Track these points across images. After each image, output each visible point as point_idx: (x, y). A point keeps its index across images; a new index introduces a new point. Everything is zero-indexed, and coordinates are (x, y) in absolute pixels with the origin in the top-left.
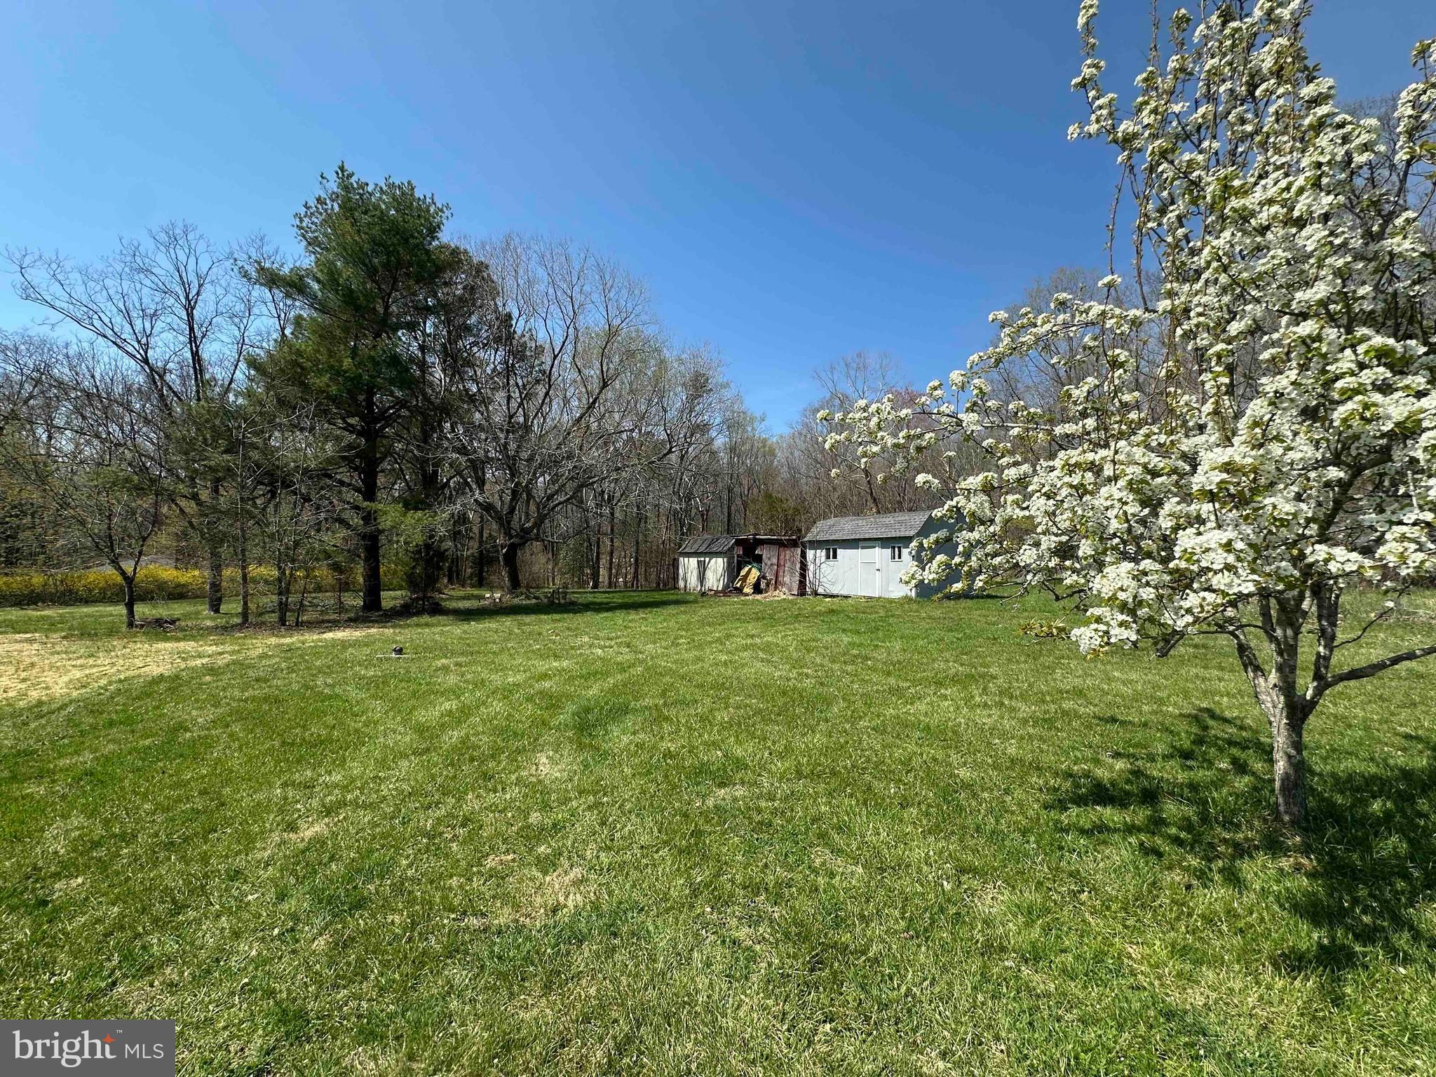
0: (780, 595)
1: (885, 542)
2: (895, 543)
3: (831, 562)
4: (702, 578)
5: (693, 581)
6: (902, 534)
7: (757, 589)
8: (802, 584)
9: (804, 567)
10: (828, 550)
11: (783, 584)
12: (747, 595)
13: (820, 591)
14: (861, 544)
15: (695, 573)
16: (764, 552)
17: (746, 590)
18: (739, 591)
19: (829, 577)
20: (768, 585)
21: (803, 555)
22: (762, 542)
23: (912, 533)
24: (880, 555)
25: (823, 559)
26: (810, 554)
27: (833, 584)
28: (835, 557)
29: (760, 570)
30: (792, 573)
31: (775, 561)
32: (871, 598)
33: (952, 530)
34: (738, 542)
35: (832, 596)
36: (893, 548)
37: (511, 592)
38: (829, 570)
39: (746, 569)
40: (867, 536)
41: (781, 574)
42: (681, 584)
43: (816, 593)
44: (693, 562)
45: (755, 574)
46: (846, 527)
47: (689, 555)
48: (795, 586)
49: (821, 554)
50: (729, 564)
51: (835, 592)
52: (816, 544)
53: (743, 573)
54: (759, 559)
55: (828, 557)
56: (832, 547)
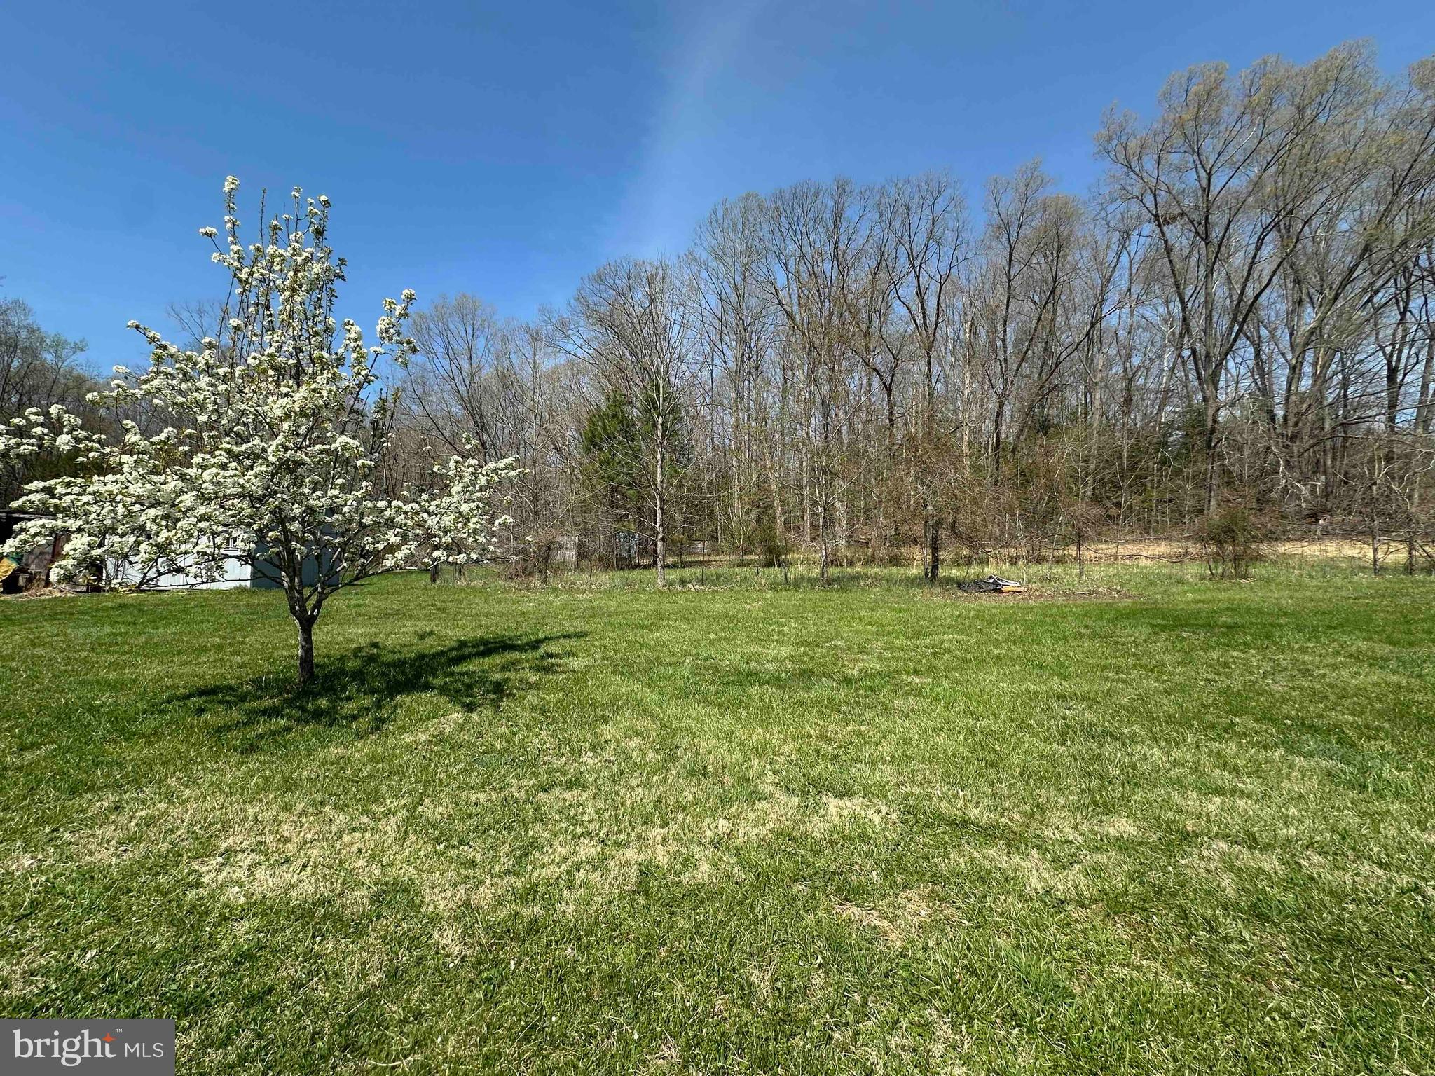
7: (11, 586)
20: (30, 581)
29: (19, 560)
45: (9, 566)
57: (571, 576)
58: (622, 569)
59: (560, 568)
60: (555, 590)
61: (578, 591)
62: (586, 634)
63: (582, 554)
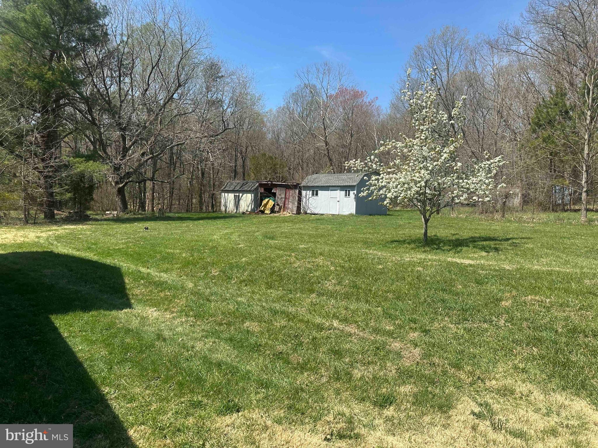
0: (286, 214)
1: (342, 188)
2: (347, 189)
3: (315, 197)
4: (237, 204)
5: (231, 206)
6: (351, 184)
7: (272, 211)
8: (299, 208)
9: (300, 200)
10: (313, 191)
11: (288, 208)
12: (267, 214)
13: (308, 212)
14: (330, 188)
15: (233, 202)
16: (277, 191)
17: (266, 212)
18: (263, 212)
19: (314, 205)
20: (280, 209)
21: (300, 194)
22: (276, 186)
23: (355, 184)
24: (340, 194)
25: (310, 196)
26: (304, 193)
27: (315, 208)
28: (317, 195)
29: (274, 201)
30: (293, 203)
31: (283, 196)
32: (333, 215)
33: (370, 187)
34: (261, 185)
35: (314, 214)
36: (346, 191)
37: (123, 211)
38: (314, 201)
39: (267, 200)
40: (333, 185)
41: (287, 203)
42: (223, 209)
43: (306, 213)
44: (231, 196)
45: (271, 203)
46: (322, 179)
47: (228, 192)
48: (295, 209)
49: (310, 193)
50: (256, 197)
51: (316, 212)
52: (307, 188)
53: (264, 202)
54: (274, 195)
55: (313, 195)
56: (315, 190)
57: (519, 215)
58: (556, 211)
59: (512, 210)
60: (510, 221)
61: (525, 222)
62: (532, 238)
63: (526, 201)
